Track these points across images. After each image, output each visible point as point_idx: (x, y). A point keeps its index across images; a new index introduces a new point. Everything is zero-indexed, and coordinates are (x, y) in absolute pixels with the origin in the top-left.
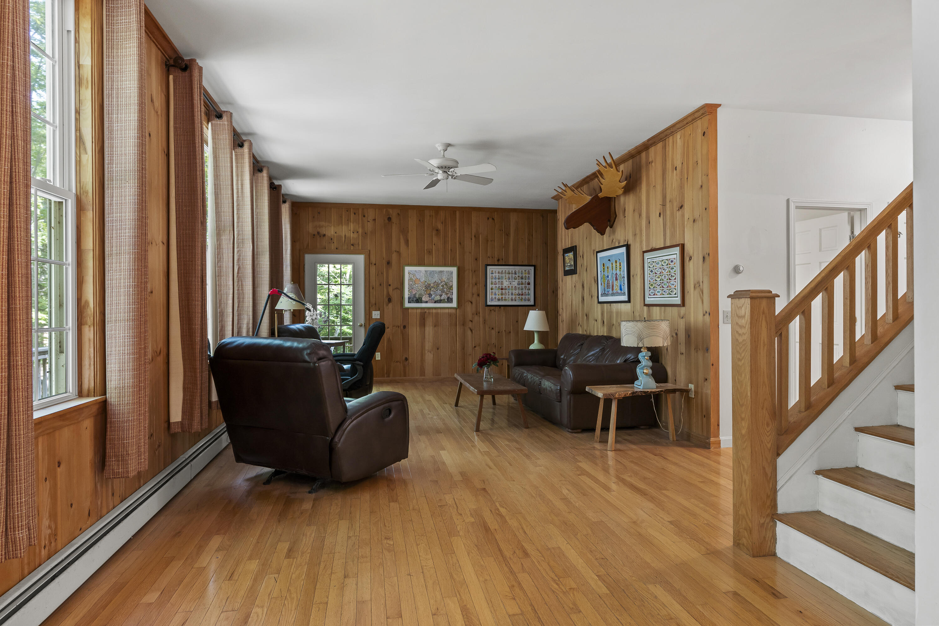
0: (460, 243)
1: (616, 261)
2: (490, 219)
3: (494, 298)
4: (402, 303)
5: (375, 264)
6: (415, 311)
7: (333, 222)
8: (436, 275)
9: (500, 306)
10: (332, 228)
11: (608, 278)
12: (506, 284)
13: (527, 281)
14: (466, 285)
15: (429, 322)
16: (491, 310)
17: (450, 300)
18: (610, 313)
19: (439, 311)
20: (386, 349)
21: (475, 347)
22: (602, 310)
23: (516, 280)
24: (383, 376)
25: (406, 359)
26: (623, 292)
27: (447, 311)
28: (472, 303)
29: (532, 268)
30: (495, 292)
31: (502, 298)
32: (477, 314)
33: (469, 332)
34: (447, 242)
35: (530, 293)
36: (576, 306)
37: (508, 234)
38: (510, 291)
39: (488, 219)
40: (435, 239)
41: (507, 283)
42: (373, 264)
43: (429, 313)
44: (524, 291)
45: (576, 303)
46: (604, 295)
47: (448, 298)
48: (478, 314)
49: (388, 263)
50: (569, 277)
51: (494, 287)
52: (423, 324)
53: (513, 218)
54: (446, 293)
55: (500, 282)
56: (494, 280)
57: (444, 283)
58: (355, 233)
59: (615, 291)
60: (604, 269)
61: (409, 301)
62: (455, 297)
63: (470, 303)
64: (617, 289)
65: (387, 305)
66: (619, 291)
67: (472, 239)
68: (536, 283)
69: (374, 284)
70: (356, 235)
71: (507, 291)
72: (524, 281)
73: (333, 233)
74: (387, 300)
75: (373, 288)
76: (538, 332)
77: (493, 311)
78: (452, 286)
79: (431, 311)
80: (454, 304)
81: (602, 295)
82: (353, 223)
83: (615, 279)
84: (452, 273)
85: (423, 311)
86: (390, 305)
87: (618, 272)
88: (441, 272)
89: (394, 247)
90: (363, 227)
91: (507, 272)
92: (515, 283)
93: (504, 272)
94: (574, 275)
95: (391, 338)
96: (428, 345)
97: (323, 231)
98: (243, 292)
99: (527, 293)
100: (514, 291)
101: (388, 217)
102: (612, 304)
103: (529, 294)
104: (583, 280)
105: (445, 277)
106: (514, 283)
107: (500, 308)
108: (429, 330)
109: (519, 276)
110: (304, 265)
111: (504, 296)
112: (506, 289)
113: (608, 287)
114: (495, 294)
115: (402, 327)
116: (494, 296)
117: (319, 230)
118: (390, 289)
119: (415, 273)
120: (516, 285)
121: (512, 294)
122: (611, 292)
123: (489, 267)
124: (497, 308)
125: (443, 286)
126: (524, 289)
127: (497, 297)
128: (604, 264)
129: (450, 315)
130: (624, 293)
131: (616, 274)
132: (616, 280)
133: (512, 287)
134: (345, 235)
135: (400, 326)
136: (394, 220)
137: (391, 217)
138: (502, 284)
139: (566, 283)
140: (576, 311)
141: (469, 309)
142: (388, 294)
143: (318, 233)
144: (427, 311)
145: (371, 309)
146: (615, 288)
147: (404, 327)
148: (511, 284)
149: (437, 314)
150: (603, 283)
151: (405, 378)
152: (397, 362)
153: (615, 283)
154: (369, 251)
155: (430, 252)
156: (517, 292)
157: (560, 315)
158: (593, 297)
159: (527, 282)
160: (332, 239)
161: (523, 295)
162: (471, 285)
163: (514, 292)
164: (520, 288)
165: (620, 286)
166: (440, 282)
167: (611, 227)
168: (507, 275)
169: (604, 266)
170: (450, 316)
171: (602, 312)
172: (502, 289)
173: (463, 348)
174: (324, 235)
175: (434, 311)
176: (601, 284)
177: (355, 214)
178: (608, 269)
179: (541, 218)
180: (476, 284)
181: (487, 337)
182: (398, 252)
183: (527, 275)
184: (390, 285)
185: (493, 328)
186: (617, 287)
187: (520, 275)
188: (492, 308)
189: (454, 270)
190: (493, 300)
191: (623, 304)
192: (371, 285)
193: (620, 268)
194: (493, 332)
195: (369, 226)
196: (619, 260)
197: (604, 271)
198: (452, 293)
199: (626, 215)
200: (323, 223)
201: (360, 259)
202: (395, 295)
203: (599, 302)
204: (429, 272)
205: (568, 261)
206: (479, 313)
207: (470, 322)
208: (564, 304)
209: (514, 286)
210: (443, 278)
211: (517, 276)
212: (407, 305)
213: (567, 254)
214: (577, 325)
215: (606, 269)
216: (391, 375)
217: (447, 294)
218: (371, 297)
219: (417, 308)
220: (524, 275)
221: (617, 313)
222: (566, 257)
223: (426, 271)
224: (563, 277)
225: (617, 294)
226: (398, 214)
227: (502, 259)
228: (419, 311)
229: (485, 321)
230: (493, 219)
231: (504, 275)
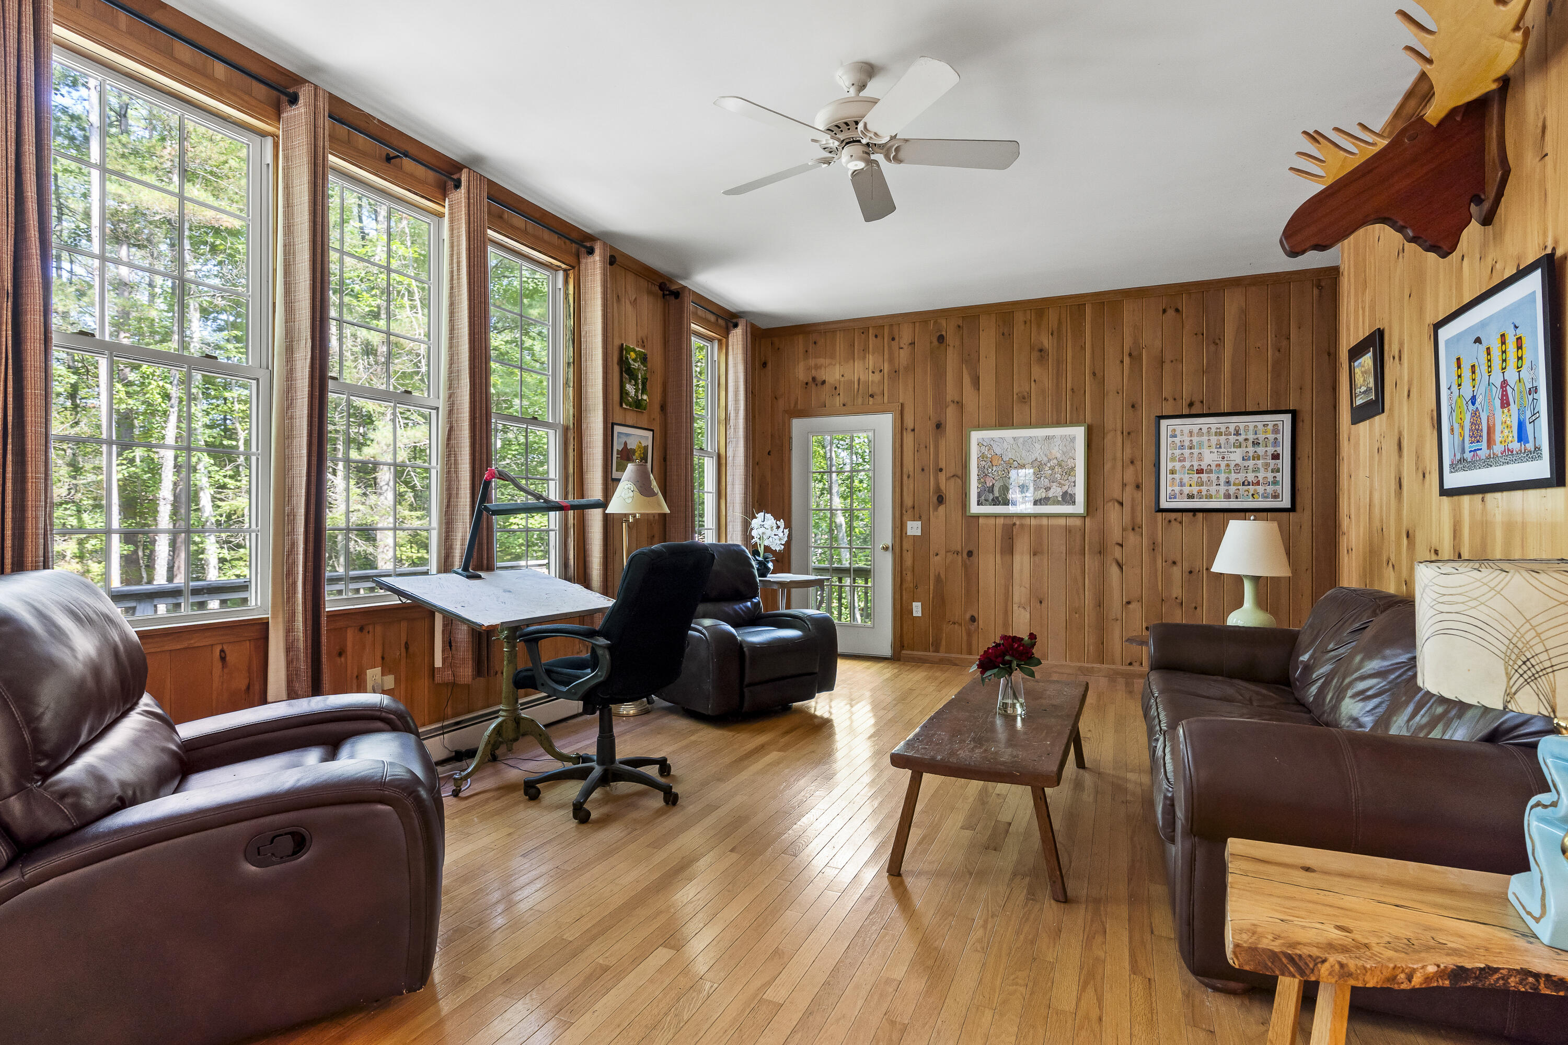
0: (1094, 374)
1: (1503, 336)
2: (1171, 313)
3: (1177, 492)
4: (965, 504)
5: (913, 430)
6: (992, 521)
7: (838, 357)
8: (1036, 445)
9: (1194, 511)
10: (838, 366)
11: (1473, 404)
12: (1210, 458)
13: (1271, 450)
14: (1108, 466)
15: (1022, 545)
16: (1170, 521)
17: (1068, 498)
18: (1483, 527)
19: (1044, 521)
20: (933, 598)
21: (1128, 603)
22: (1454, 516)
23: (1238, 450)
24: (927, 649)
25: (973, 619)
26: (1530, 446)
27: (1062, 521)
28: (1121, 504)
29: (1287, 418)
30: (1181, 479)
31: (1200, 492)
32: (1133, 529)
33: (1115, 570)
34: (1064, 376)
35: (1279, 478)
36: (1381, 507)
37: (1218, 341)
38: (1223, 477)
39: (1164, 311)
40: (1036, 371)
41: (1215, 456)
42: (909, 430)
43: (1022, 526)
44: (1261, 475)
45: (1381, 499)
46: (1461, 464)
47: (1065, 494)
48: (1136, 528)
49: (938, 426)
50: (1364, 426)
51: (1177, 468)
52: (1008, 547)
53: (1232, 305)
54: (1060, 483)
55: (1195, 455)
56: (1178, 452)
57: (1055, 461)
58: (877, 373)
59: (1498, 448)
60: (1459, 376)
61: (978, 501)
62: (1080, 492)
63: (1116, 504)
64: (1506, 435)
65: (936, 509)
66: (1515, 446)
67: (1122, 362)
68: (1298, 454)
69: (911, 469)
70: (877, 377)
71: (1213, 477)
72: (1260, 450)
73: (837, 376)
74: (935, 499)
75: (909, 477)
76: (1256, 579)
77: (1173, 522)
78: (1073, 469)
79: (1027, 521)
80: (1079, 507)
81: (1454, 468)
82: (873, 353)
83: (1498, 403)
84: (1073, 439)
85: (1009, 521)
86: (942, 509)
87: (1511, 376)
88: (1048, 438)
89: (951, 392)
90: (891, 360)
91: (1213, 430)
92: (1236, 457)
93: (1205, 430)
94: (1377, 418)
95: (943, 576)
96: (1020, 593)
97: (822, 375)
98: (457, 477)
99: (1270, 479)
100: (1233, 474)
101: (939, 334)
102: (1489, 497)
103: (1275, 483)
104: (1399, 427)
105: (1056, 448)
106: (1232, 456)
107: (1194, 515)
108: (1022, 561)
109: (1246, 440)
110: (790, 438)
111: (1204, 488)
112: (1211, 472)
113: (1476, 436)
114: (1182, 484)
115: (965, 555)
116: (1177, 489)
117: (814, 373)
118: (942, 477)
119: (992, 443)
120: (1239, 460)
121: (1228, 483)
122: (1483, 453)
123: (1164, 423)
124: (1186, 517)
125: (1052, 468)
126: (1262, 470)
127: (1187, 490)
128: (1458, 359)
129: (1068, 530)
130: (1537, 449)
131: (1505, 383)
132: (1505, 403)
133: (1228, 465)
134: (859, 380)
135: (960, 550)
136: (952, 339)
137: (944, 333)
138: (1200, 459)
139: (1357, 445)
140: (1381, 521)
141: (1115, 518)
142: (938, 489)
143: (814, 379)
144: (1018, 523)
145: (905, 518)
146: (1498, 437)
147: (970, 554)
148: (1223, 458)
149: (1039, 528)
150: (1456, 426)
151: (968, 657)
152: (954, 623)
153: (1500, 416)
154: (902, 405)
155: (1025, 399)
156: (1241, 477)
157: (1344, 534)
158: (1427, 476)
159: (1270, 454)
160: (836, 388)
161: (1258, 483)
162: (1119, 464)
163: (1233, 477)
164: (1250, 468)
165: (1521, 426)
166: (1045, 459)
167: (1487, 221)
168: (1214, 439)
169: (1459, 367)
170: (1070, 531)
171: (1455, 526)
172: (1200, 471)
173: (1100, 604)
174: (824, 382)
175: (1034, 522)
176: (1452, 430)
177: (876, 336)
178: (1473, 372)
179: (1316, 291)
180: (1132, 462)
181: (1160, 584)
182: (959, 404)
183: (1271, 437)
184: (941, 470)
185: (1174, 563)
186: (1506, 431)
187: (1251, 437)
188: (1173, 516)
189: (1079, 433)
190: (1175, 498)
191: (1532, 494)
192: (905, 470)
193: (1520, 358)
194: (1176, 572)
195: (903, 356)
196: (1516, 327)
197: (1459, 385)
198: (1074, 482)
199: (1548, 149)
200: (821, 361)
201: (884, 423)
202: (951, 490)
203: (1444, 492)
204: (1021, 440)
205: (1362, 380)
206: (1141, 527)
207: (1118, 548)
208: (1352, 500)
209: (1232, 464)
210: (1054, 452)
211: (1241, 438)
212: (975, 509)
213: (1359, 361)
214: (1385, 564)
215: (1466, 372)
216: (943, 648)
217: (1061, 485)
218: (905, 494)
219: (996, 516)
220: (1261, 437)
221: (1509, 527)
222: (1357, 370)
223: (1014, 439)
224: (1350, 429)
225: (1509, 456)
226: (959, 326)
227: (1202, 402)
228: (1000, 521)
229: (1154, 547)
230: (1177, 310)
231: (1205, 438)
